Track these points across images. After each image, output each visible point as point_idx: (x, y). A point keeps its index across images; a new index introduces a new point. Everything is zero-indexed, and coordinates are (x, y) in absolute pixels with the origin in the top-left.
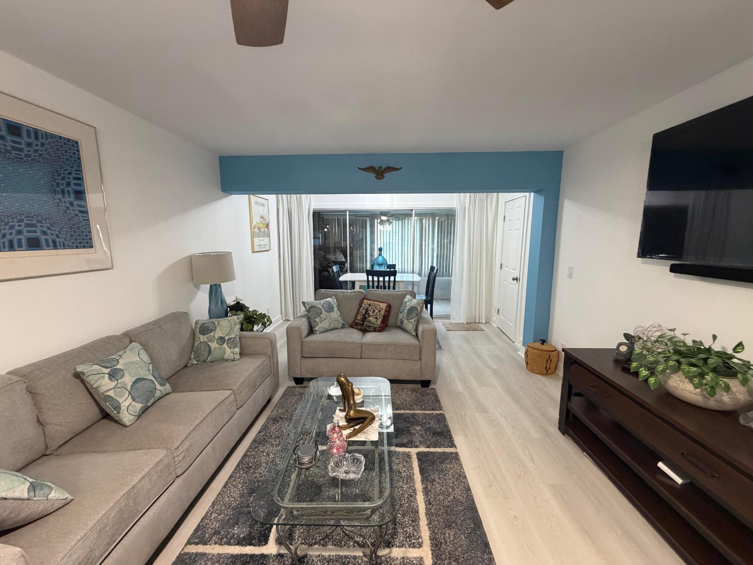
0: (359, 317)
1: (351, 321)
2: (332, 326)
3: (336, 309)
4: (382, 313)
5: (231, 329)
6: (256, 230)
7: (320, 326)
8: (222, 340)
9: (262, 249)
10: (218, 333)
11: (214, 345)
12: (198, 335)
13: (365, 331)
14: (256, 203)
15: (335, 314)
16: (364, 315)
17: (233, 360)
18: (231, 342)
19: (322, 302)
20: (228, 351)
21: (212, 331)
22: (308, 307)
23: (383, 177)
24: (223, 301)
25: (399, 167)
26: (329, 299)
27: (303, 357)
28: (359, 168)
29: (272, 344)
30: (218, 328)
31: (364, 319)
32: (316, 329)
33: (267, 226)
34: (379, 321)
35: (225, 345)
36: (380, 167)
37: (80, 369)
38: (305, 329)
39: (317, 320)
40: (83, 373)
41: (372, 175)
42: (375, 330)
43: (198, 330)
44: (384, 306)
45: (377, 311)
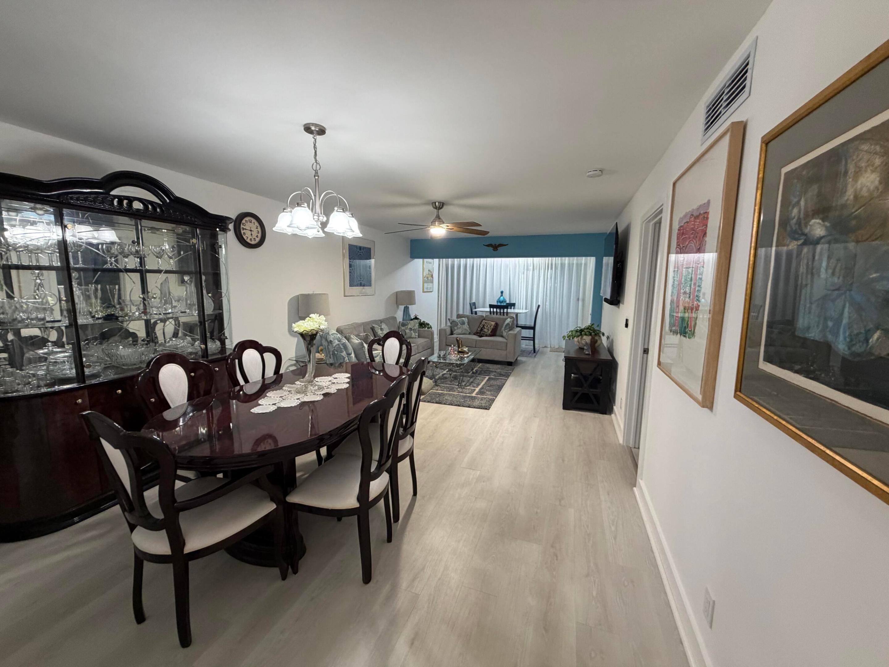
0: (479, 329)
1: (475, 331)
2: (463, 332)
3: (466, 324)
4: (492, 327)
5: (414, 326)
6: (426, 279)
7: (456, 331)
8: (411, 329)
9: (429, 291)
10: (409, 326)
11: (407, 331)
12: (400, 326)
13: (481, 336)
14: (427, 262)
15: (466, 326)
16: (482, 328)
17: (416, 338)
18: (414, 330)
19: (459, 319)
20: (413, 334)
21: (407, 325)
22: (451, 321)
23: (497, 250)
24: (409, 315)
25: (507, 244)
26: (463, 318)
27: (447, 345)
28: (484, 245)
29: (432, 334)
30: (409, 325)
31: (482, 330)
32: (455, 332)
33: (432, 276)
34: (490, 332)
35: (412, 331)
36: (495, 245)
37: (373, 325)
38: (448, 331)
39: (455, 328)
40: (374, 327)
41: (491, 249)
42: (486, 336)
43: (400, 325)
44: (493, 323)
45: (489, 326)
